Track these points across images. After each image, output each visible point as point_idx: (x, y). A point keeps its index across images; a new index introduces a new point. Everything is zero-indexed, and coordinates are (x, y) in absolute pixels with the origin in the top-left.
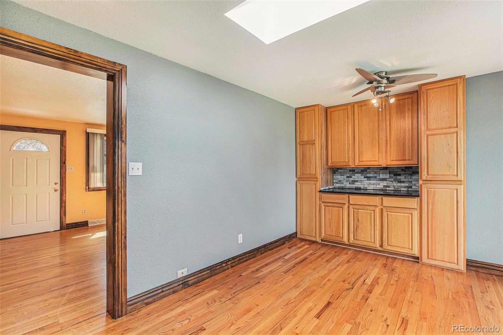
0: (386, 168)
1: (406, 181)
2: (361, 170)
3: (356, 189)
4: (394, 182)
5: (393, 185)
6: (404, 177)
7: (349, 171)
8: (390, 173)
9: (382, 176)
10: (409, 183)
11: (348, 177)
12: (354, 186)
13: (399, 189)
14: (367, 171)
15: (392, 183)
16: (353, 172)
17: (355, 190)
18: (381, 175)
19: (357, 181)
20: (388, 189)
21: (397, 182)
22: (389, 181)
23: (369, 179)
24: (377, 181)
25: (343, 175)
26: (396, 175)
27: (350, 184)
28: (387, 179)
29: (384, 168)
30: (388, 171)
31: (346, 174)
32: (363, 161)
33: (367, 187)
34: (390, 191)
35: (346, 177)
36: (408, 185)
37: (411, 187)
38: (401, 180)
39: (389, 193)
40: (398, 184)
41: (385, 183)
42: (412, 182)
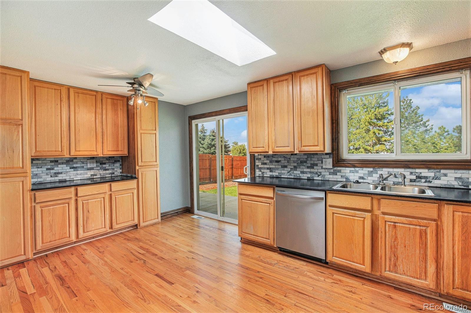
0: (93, 158)
1: (110, 169)
2: (66, 160)
3: (60, 181)
4: (100, 170)
5: (99, 173)
6: (108, 165)
7: (49, 162)
8: (97, 162)
9: (89, 166)
10: (112, 170)
11: (48, 169)
12: (57, 179)
13: (104, 175)
14: (74, 161)
15: (99, 171)
16: (56, 163)
17: (59, 183)
18: (88, 164)
19: (61, 173)
20: (95, 177)
21: (102, 170)
22: (96, 170)
23: (75, 169)
24: (84, 170)
25: (41, 168)
26: (102, 164)
27: (51, 176)
28: (94, 168)
29: (91, 158)
30: (95, 160)
31: (46, 165)
32: (80, 151)
33: (73, 178)
34: (97, 179)
35: (45, 169)
36: (111, 172)
37: (113, 173)
38: (106, 168)
39: (96, 181)
40: (104, 172)
41: (92, 172)
42: (114, 169)
